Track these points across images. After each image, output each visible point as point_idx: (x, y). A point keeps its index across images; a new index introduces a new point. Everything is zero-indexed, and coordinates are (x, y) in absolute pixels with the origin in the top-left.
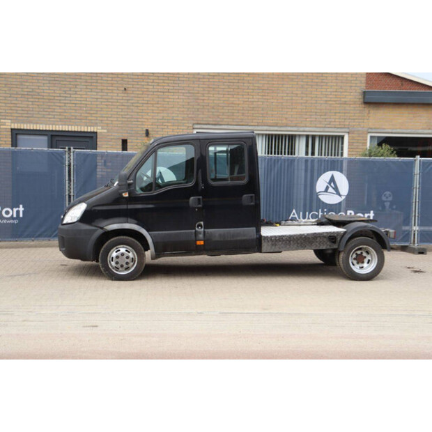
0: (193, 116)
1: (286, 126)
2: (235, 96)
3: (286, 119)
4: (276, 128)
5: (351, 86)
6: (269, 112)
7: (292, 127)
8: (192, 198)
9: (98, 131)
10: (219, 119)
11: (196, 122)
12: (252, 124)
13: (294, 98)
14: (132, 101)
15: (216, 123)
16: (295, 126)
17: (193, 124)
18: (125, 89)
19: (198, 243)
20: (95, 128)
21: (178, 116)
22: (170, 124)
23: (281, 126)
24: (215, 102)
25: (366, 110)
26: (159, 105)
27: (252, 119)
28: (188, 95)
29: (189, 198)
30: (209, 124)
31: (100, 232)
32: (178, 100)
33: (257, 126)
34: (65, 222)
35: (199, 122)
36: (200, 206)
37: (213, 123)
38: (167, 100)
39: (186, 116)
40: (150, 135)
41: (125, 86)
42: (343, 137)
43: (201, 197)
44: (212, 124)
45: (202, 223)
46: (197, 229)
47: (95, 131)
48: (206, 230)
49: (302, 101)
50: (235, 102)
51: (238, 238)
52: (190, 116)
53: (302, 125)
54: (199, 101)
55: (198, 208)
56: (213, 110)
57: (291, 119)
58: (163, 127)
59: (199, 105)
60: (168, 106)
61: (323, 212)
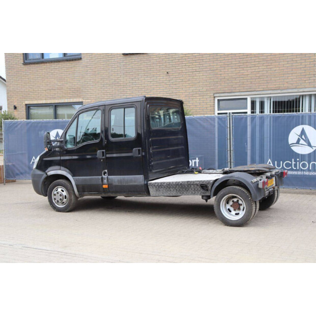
0: (213, 87)
1: (288, 88)
3: (287, 82)
4: (279, 91)
6: (273, 79)
8: (99, 151)
10: (232, 88)
11: (216, 92)
12: (259, 90)
13: (294, 64)
14: (172, 81)
16: (295, 88)
17: (214, 94)
18: (168, 73)
19: (104, 186)
21: (203, 89)
22: (197, 95)
23: (283, 90)
24: (230, 75)
26: (190, 82)
27: (259, 86)
28: (210, 72)
30: (225, 92)
31: (45, 176)
32: (203, 77)
35: (218, 92)
36: (104, 157)
37: (229, 91)
38: (195, 77)
39: (209, 88)
41: (167, 71)
43: (104, 151)
44: (228, 93)
45: (106, 171)
46: (103, 176)
48: (109, 177)
50: (244, 74)
51: (131, 184)
52: (211, 88)
53: (301, 87)
54: (217, 76)
55: (103, 159)
56: (228, 82)
57: (292, 82)
58: (193, 98)
59: (217, 79)
60: (196, 82)
61: (296, 161)
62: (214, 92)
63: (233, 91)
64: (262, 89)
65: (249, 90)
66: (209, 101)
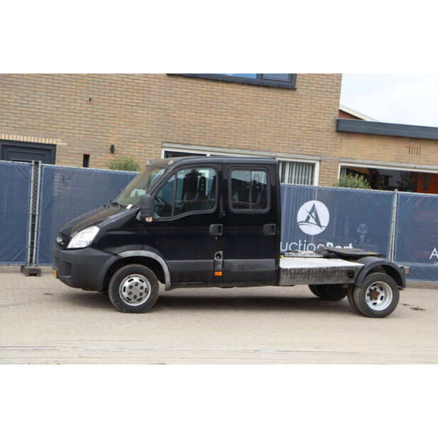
0: (162, 133)
1: (259, 150)
2: (208, 115)
3: (259, 142)
4: (249, 152)
5: (325, 113)
6: (242, 135)
7: (265, 151)
8: (212, 225)
9: (58, 144)
10: (190, 139)
11: (165, 140)
12: (224, 146)
13: (268, 121)
14: (97, 114)
15: (187, 142)
16: (268, 151)
17: (163, 142)
18: (90, 99)
19: (216, 274)
20: (55, 140)
21: (146, 133)
22: (137, 141)
23: (253, 150)
24: (187, 120)
25: (339, 139)
26: (126, 120)
27: (225, 141)
28: (158, 110)
29: (209, 226)
30: (179, 143)
31: (113, 259)
32: (147, 116)
33: (230, 148)
34: (70, 246)
35: (169, 141)
36: (220, 234)
37: (185, 142)
38: (135, 114)
39: (155, 133)
40: (115, 152)
41: (90, 96)
42: (313, 165)
43: (222, 225)
44: (182, 144)
45: (221, 252)
46: (215, 259)
47: (54, 143)
48: (225, 260)
49: (275, 125)
50: (207, 122)
51: (257, 270)
52: (159, 133)
53: (274, 150)
54: (169, 118)
55: (218, 236)
56: (184, 129)
57: (264, 143)
58: (130, 143)
59: (169, 122)
60: (136, 121)
61: (303, 243)
62: (163, 140)
63: (191, 143)
64: (228, 146)
65: (211, 145)
66: (154, 152)
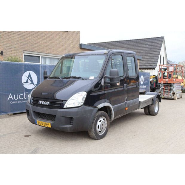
0: (23, 46)
1: (58, 55)
2: (40, 39)
3: (58, 52)
4: (55, 55)
5: (76, 41)
7: (60, 55)
10: (34, 49)
11: (25, 50)
12: (47, 53)
23: (56, 55)
24: (32, 41)
27: (47, 51)
30: (30, 51)
32: (16, 38)
33: (48, 54)
35: (26, 50)
38: (11, 37)
39: (20, 46)
43: (127, 84)
44: (31, 51)
50: (40, 42)
52: (21, 46)
54: (25, 39)
56: (31, 45)
58: (9, 51)
59: (25, 41)
62: (23, 50)
63: (35, 51)
64: (48, 53)
65: (42, 52)
66: (20, 55)
